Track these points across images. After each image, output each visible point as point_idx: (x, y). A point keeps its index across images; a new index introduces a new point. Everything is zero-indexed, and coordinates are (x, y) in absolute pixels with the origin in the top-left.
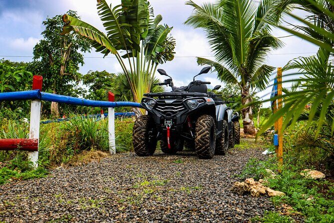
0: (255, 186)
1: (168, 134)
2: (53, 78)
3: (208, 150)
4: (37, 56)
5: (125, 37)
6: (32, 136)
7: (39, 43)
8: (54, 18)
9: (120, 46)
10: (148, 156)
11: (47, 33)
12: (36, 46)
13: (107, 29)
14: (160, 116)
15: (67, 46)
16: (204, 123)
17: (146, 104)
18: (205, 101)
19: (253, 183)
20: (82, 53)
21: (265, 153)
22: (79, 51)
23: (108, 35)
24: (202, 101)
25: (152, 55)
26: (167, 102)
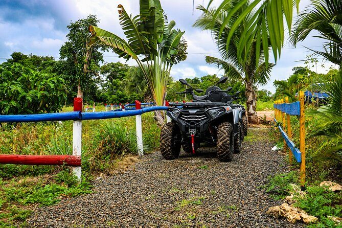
0: (290, 213)
1: (193, 141)
2: (78, 75)
3: (229, 155)
4: (63, 57)
5: (143, 43)
6: (75, 153)
7: (64, 44)
8: (77, 22)
9: (140, 51)
10: (174, 159)
11: (71, 36)
12: (62, 47)
13: (127, 37)
14: (184, 124)
15: (89, 46)
16: (224, 130)
17: (171, 113)
18: (225, 110)
19: (288, 210)
20: (102, 52)
21: (274, 148)
22: (99, 50)
23: (129, 42)
24: (222, 110)
25: (168, 57)
26: (191, 112)
